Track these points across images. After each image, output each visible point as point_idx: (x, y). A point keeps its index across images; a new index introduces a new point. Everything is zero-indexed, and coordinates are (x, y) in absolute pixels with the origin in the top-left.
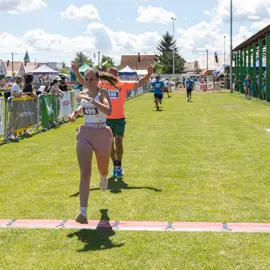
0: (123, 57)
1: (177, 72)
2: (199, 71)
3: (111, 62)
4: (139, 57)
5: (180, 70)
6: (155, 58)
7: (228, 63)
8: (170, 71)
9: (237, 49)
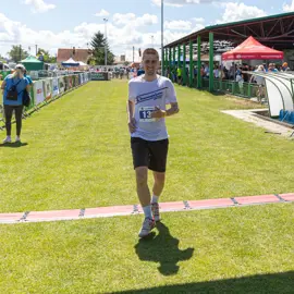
0: (59, 50)
2: (127, 63)
3: (46, 54)
4: (74, 51)
5: (111, 62)
6: (89, 52)
9: (167, 47)
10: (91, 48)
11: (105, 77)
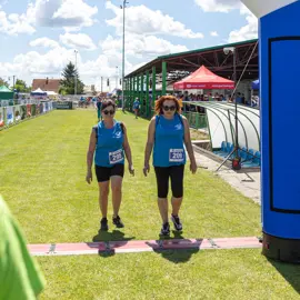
0: (35, 80)
1: (79, 94)
2: (95, 93)
3: (24, 84)
4: (47, 82)
6: (61, 82)
7: (120, 87)
8: (72, 93)
9: (127, 77)
10: (63, 78)
11: (70, 106)
